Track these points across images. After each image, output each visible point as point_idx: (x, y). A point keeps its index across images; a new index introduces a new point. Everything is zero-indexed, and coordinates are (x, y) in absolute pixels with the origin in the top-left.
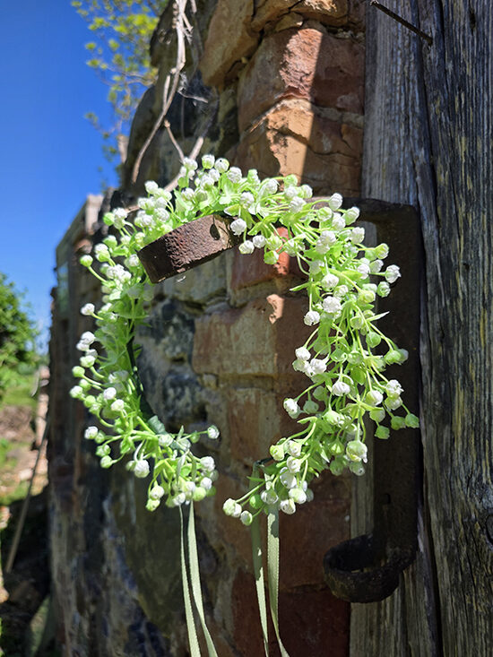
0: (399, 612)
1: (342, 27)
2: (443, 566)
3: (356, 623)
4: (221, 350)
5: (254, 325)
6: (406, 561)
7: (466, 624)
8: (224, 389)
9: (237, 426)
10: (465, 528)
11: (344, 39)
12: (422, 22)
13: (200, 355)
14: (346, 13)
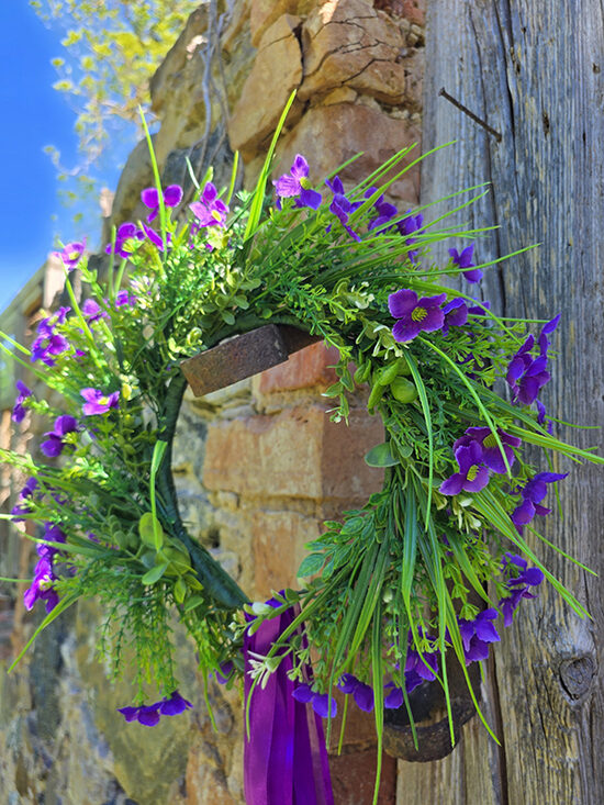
0: (458, 773)
1: (398, 105)
2: (510, 717)
3: (404, 788)
4: (245, 464)
5: (292, 438)
6: (468, 713)
7: (535, 782)
8: (247, 510)
9: (265, 556)
10: (536, 674)
11: (399, 119)
12: (489, 116)
13: (213, 468)
14: (403, 92)
